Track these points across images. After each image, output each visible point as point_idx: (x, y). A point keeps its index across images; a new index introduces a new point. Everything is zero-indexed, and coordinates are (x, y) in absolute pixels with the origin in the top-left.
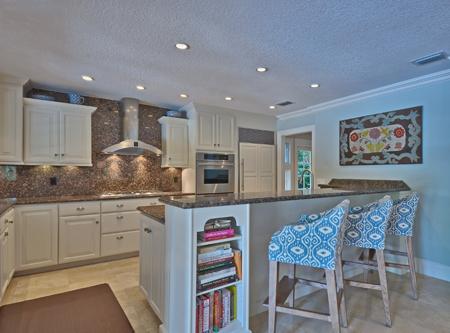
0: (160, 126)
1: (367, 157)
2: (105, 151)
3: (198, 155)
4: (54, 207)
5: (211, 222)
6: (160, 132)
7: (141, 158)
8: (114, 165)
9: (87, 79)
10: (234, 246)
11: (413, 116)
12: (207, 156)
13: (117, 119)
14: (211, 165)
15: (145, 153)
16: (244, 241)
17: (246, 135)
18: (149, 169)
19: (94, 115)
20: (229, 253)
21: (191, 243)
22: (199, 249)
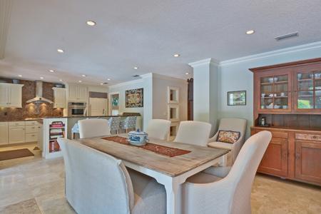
0: (53, 90)
1: (132, 104)
2: (28, 102)
3: (69, 103)
4: (6, 123)
5: (54, 122)
6: (53, 93)
7: (44, 104)
8: (31, 107)
9: (20, 76)
10: (63, 130)
11: (141, 91)
12: (73, 104)
13: (33, 88)
14: (75, 107)
15: (45, 102)
16: (66, 127)
17: (93, 95)
18: (47, 109)
19: (23, 88)
20: (61, 131)
21: (48, 128)
22: (50, 130)
